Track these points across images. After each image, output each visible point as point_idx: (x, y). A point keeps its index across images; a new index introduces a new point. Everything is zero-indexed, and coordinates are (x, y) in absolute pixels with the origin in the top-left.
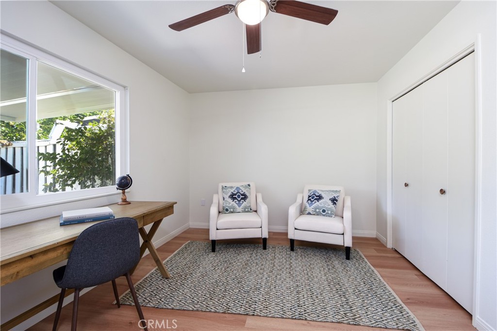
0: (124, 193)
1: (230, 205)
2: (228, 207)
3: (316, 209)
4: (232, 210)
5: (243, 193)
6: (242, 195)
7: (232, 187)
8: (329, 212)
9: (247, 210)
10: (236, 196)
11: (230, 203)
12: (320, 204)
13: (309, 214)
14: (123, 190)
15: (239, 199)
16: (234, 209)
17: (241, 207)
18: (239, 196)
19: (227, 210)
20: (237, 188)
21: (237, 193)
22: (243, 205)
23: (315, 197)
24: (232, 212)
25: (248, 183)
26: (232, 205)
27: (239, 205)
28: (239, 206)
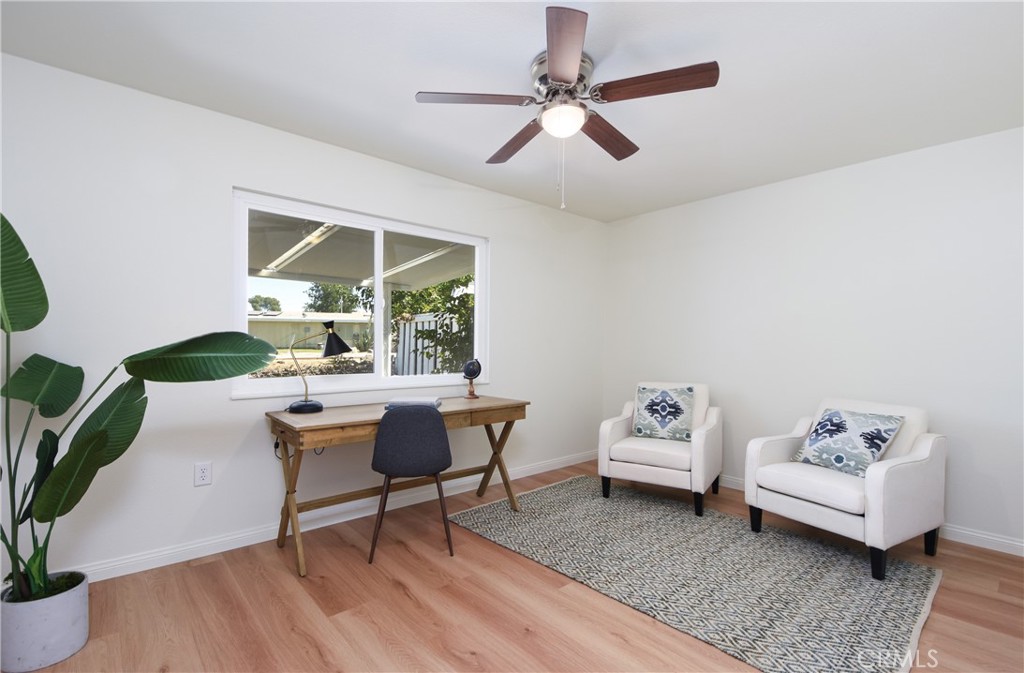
0: (471, 383)
1: (646, 422)
2: (642, 425)
3: (822, 451)
4: (648, 432)
5: (672, 403)
6: (671, 406)
7: (653, 391)
8: (852, 464)
9: (678, 436)
10: (659, 408)
11: (646, 419)
12: (835, 442)
13: (807, 461)
14: (471, 380)
15: (664, 414)
16: (652, 430)
17: (667, 429)
18: (666, 409)
19: (639, 431)
20: (663, 392)
21: (661, 402)
22: (670, 425)
23: (829, 427)
24: (650, 436)
25: (689, 386)
26: (650, 423)
27: (663, 425)
28: (663, 427)
